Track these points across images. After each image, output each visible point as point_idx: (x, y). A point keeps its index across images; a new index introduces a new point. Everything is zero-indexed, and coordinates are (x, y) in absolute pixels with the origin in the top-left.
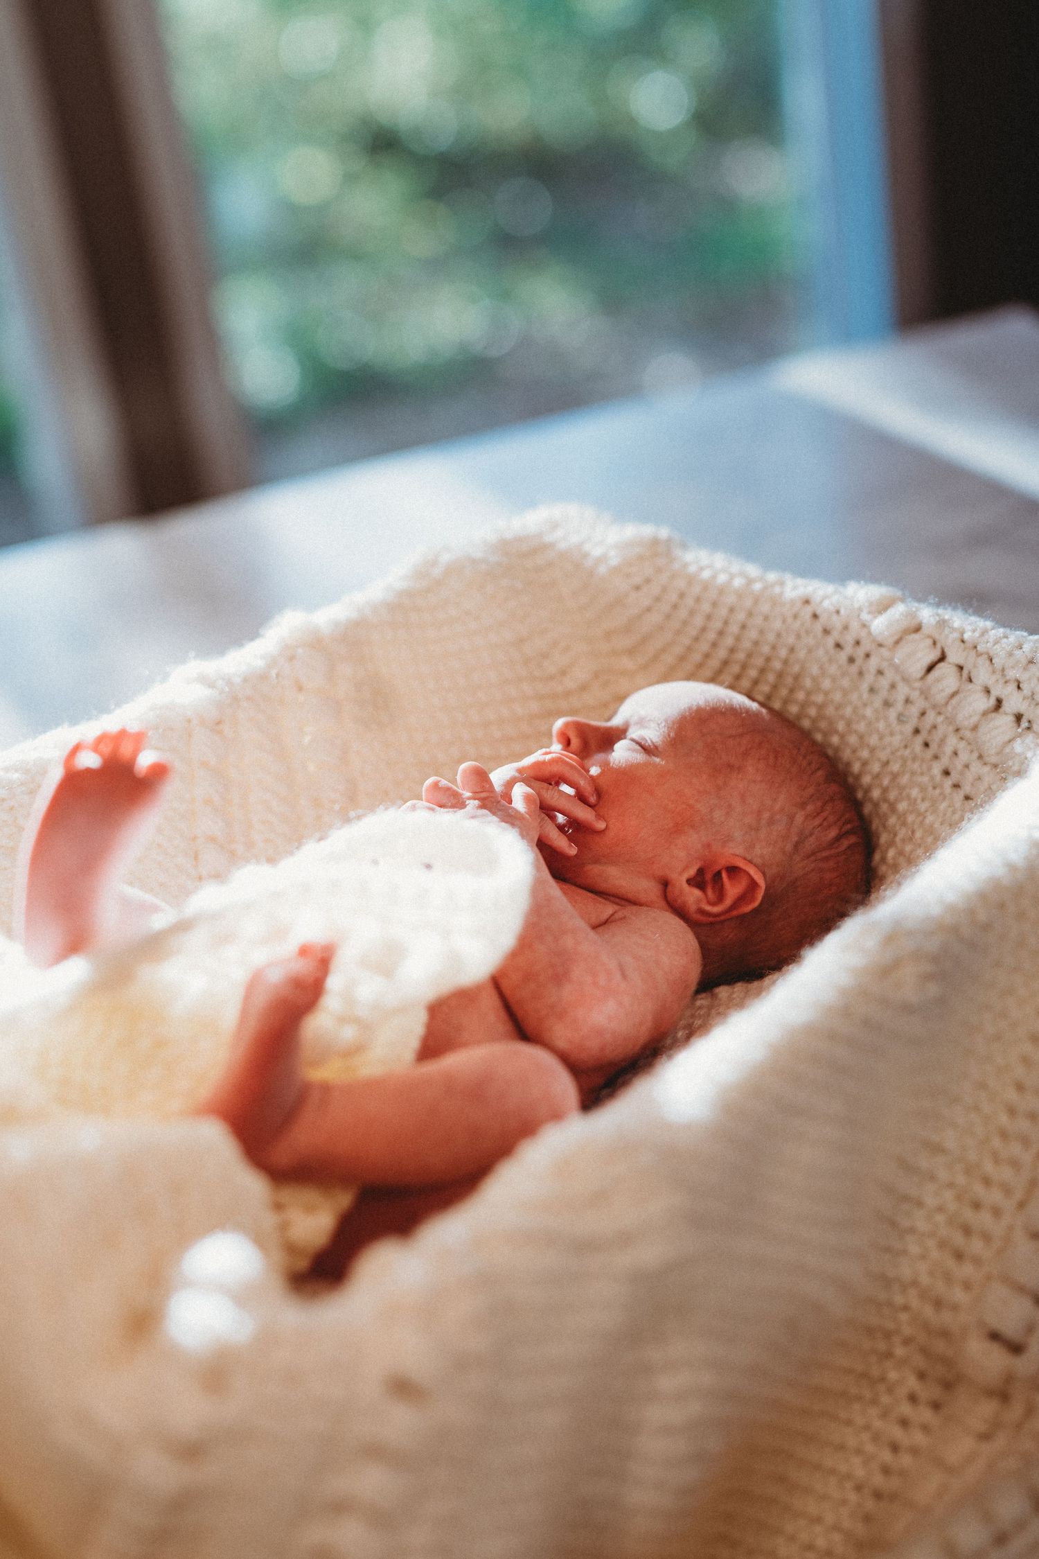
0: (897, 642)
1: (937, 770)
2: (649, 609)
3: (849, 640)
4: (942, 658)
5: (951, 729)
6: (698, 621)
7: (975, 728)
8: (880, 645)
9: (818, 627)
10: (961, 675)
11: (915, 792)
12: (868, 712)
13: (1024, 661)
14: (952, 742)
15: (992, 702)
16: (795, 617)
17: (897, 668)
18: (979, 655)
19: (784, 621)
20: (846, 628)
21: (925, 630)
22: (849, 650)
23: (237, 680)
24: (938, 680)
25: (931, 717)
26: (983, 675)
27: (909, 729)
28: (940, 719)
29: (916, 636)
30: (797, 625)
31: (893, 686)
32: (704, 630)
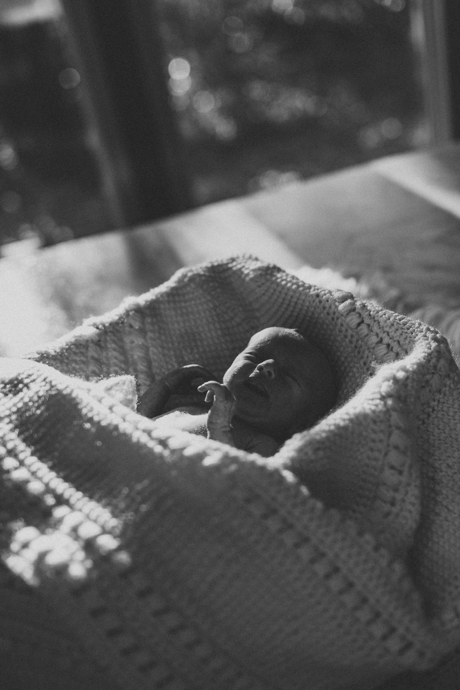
0: (348, 314)
1: (362, 363)
2: (264, 294)
3: (331, 311)
4: (362, 322)
5: (366, 348)
6: (280, 300)
7: (374, 348)
8: (342, 315)
9: (321, 306)
10: (369, 328)
11: (355, 370)
12: (339, 339)
13: (390, 324)
14: (367, 352)
15: (379, 339)
16: (314, 301)
17: (347, 324)
18: (375, 321)
19: (310, 303)
20: (330, 307)
21: (357, 310)
22: (332, 315)
23: (107, 325)
24: (361, 330)
25: (360, 342)
26: (375, 329)
27: (353, 346)
28: (363, 343)
29: (353, 313)
30: (314, 304)
31: (347, 330)
32: (282, 303)
